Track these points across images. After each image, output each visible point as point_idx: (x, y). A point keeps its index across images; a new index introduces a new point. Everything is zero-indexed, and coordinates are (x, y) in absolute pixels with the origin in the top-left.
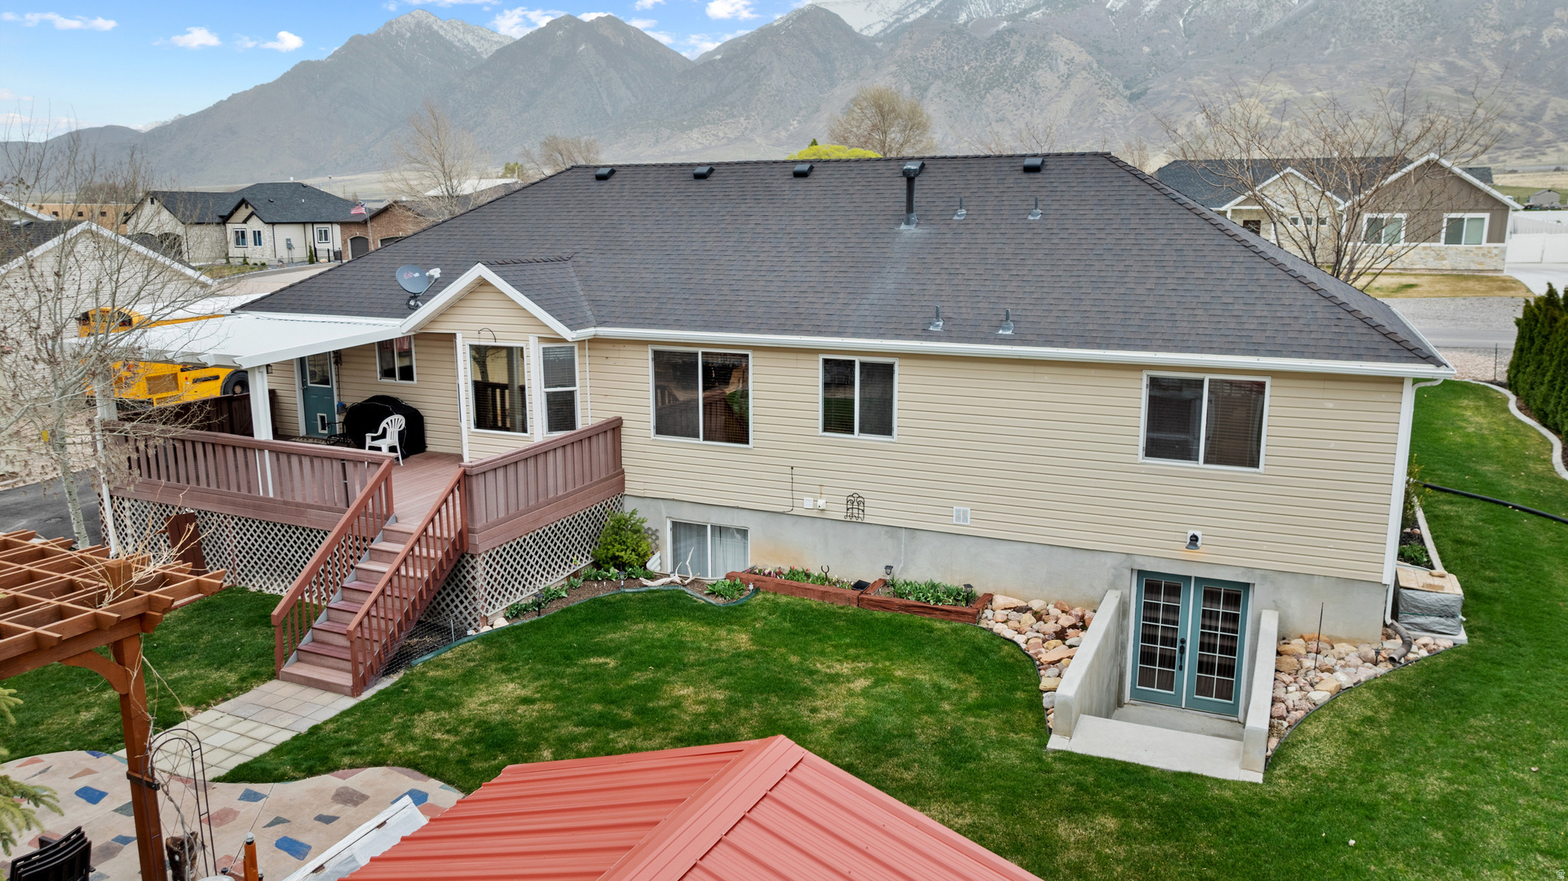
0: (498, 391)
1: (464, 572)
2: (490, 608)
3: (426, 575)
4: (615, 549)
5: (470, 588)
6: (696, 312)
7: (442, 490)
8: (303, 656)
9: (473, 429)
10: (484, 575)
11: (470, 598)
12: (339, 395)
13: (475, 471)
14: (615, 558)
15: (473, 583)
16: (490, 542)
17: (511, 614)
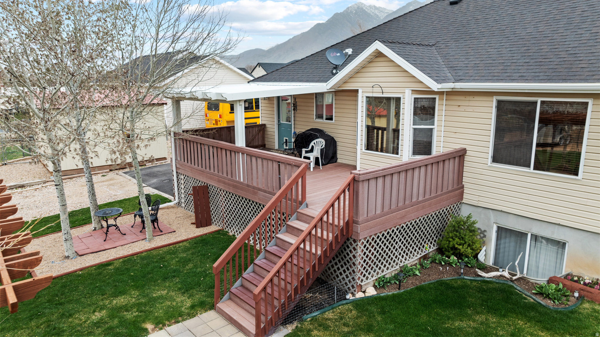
0: (380, 132)
1: (348, 251)
2: (364, 279)
3: (319, 252)
4: (455, 242)
5: (351, 263)
6: (537, 71)
7: (338, 188)
8: (233, 297)
9: (364, 150)
10: (362, 255)
11: (351, 270)
12: (294, 128)
13: (362, 178)
14: (454, 248)
15: (354, 260)
16: (368, 231)
17: (379, 284)
